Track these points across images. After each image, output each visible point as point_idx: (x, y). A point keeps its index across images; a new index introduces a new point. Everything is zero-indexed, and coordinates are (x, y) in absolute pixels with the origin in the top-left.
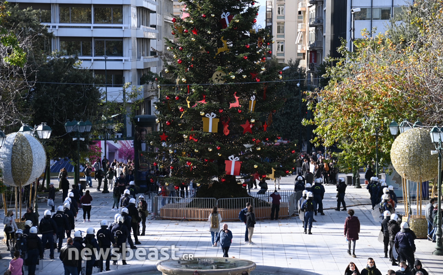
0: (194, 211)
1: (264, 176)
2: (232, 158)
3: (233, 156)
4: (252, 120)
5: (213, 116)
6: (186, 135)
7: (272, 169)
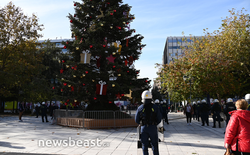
0: (72, 120)
1: (122, 95)
2: (101, 83)
3: (101, 81)
4: (113, 53)
5: (87, 52)
6: (68, 65)
7: (130, 90)
